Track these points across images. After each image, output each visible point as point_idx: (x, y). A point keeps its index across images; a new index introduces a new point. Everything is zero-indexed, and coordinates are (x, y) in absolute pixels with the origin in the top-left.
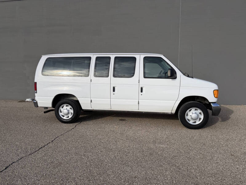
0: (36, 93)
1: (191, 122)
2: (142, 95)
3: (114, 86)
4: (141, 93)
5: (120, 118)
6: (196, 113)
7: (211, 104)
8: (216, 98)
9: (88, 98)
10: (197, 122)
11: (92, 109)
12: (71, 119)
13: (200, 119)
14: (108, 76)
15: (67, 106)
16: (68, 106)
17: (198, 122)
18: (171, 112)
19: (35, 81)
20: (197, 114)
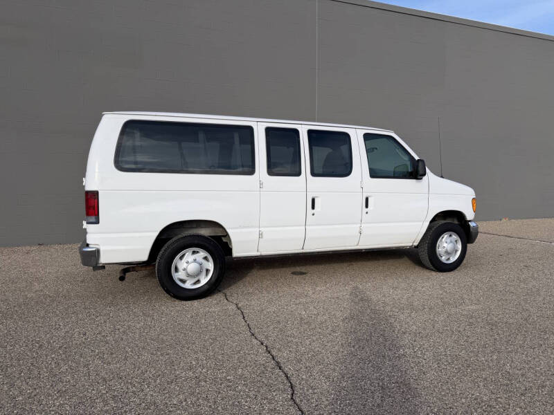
5: (293, 269)
6: (451, 242)
9: (252, 227)
11: (258, 254)
12: (207, 287)
14: (299, 174)
15: (194, 253)
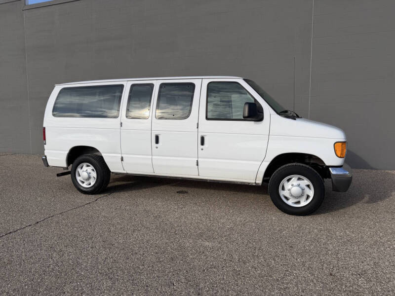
0: (45, 144)
1: (290, 203)
2: (202, 149)
3: (157, 133)
4: (202, 147)
7: (330, 169)
8: (340, 157)
10: (301, 201)
13: (308, 197)
16: (90, 166)
17: (304, 203)
18: (254, 182)
19: (44, 126)
20: (301, 188)
